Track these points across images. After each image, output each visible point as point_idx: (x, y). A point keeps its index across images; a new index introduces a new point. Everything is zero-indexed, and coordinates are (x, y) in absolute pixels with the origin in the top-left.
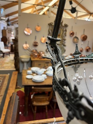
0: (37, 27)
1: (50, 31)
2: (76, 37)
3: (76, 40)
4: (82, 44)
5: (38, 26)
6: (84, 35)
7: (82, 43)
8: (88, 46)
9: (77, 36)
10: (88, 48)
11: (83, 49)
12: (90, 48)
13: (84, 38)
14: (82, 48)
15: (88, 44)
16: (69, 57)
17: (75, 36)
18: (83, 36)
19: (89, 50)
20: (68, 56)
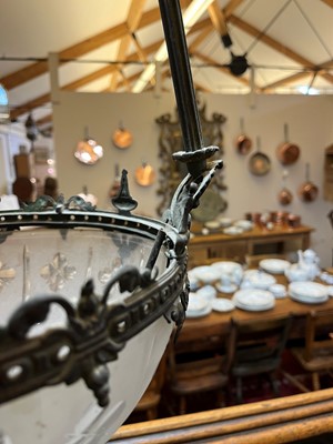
0: (118, 133)
1: (166, 143)
2: (260, 155)
3: (259, 163)
4: (284, 178)
5: (122, 130)
6: (287, 142)
7: (285, 172)
8: (309, 183)
9: (264, 150)
10: (307, 188)
11: (289, 194)
12: (315, 189)
13: (291, 156)
14: (285, 190)
15: (307, 175)
16: (240, 227)
17: (254, 150)
18: (284, 148)
19: (313, 195)
20: (237, 224)
